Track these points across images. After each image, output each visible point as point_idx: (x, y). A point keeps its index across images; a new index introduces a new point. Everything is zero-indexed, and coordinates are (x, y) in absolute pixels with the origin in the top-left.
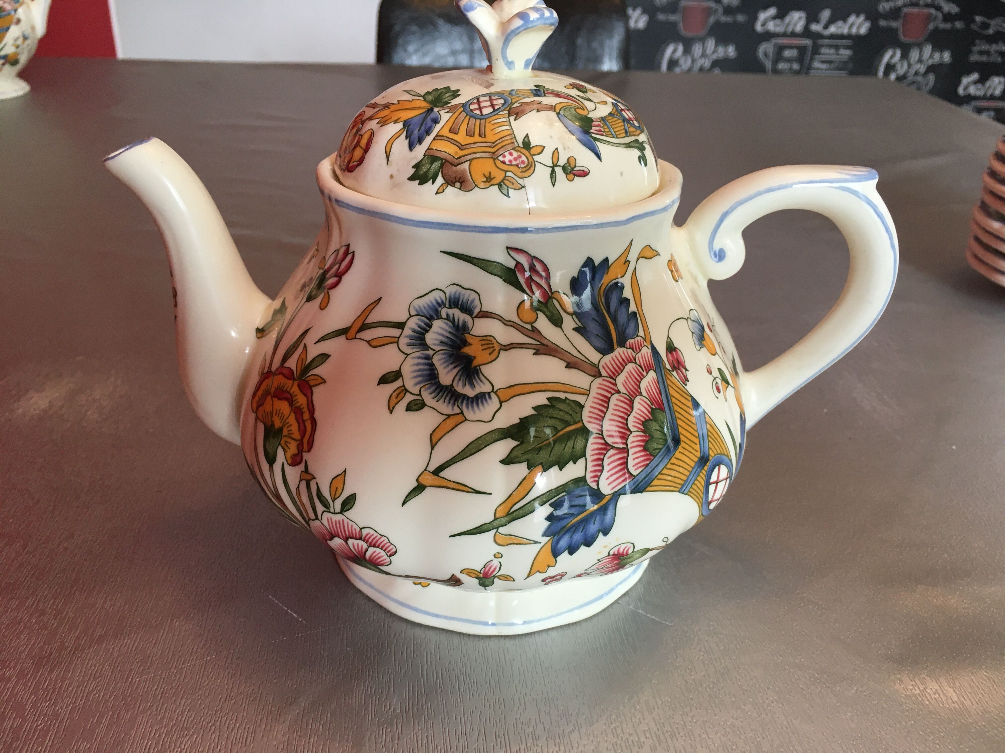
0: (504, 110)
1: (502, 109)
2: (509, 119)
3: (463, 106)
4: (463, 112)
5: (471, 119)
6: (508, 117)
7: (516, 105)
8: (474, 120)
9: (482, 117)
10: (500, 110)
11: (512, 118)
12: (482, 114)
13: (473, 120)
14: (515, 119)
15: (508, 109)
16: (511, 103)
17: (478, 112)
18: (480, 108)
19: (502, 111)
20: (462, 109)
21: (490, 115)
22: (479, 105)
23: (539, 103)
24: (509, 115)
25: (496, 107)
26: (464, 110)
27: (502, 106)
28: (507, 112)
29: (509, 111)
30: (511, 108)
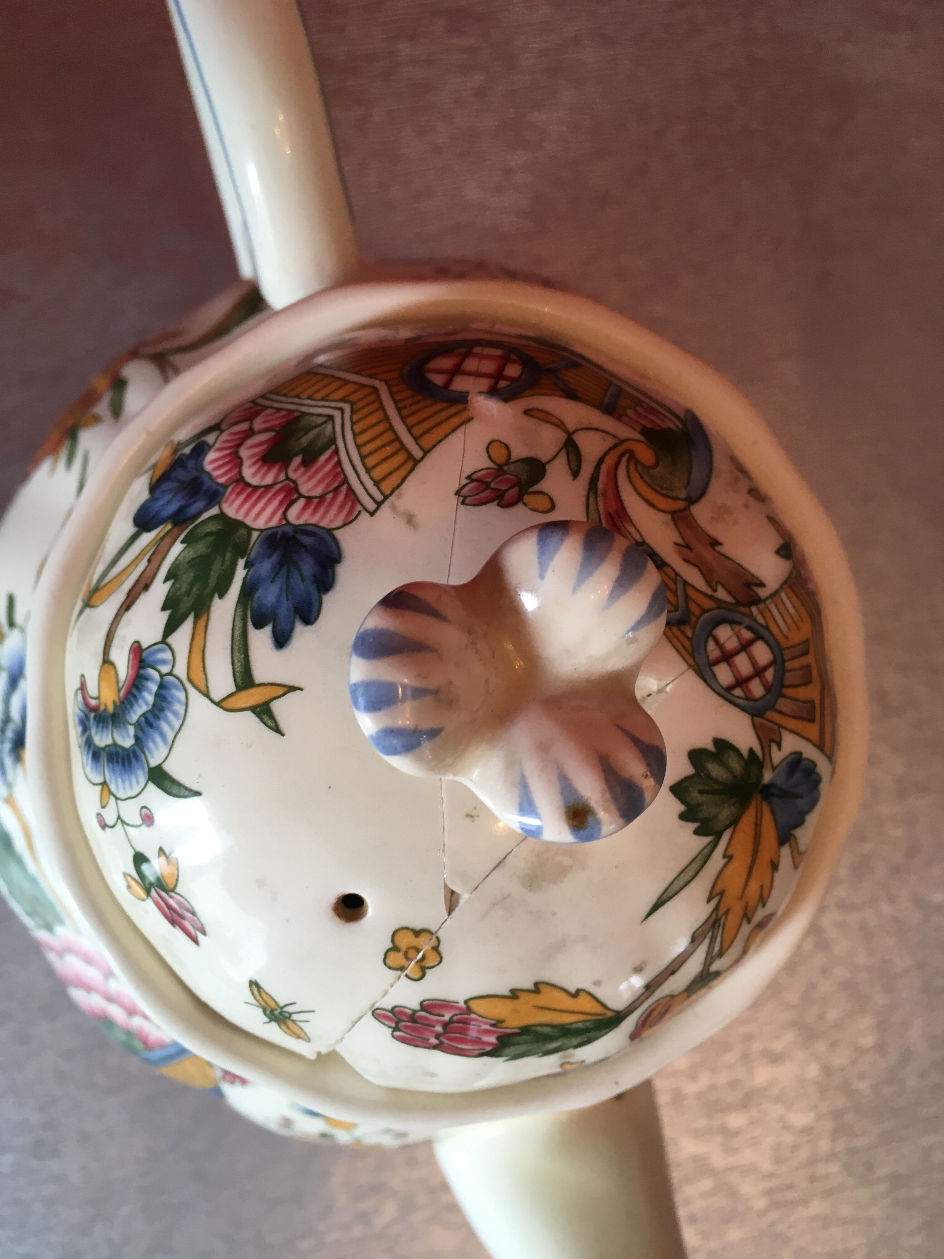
0: (751, 616)
1: (747, 621)
2: (768, 598)
3: (761, 715)
4: (777, 707)
5: (787, 682)
6: (764, 601)
7: (721, 594)
8: (788, 674)
9: (778, 661)
10: (754, 624)
11: (763, 593)
12: (772, 663)
13: (789, 678)
14: (762, 585)
15: (742, 609)
16: (720, 607)
17: (769, 675)
18: (759, 672)
19: (755, 620)
20: (770, 714)
21: (772, 642)
22: (749, 679)
23: (688, 547)
24: (758, 601)
25: (747, 635)
26: (772, 708)
27: (739, 623)
28: (754, 609)
29: (749, 605)
30: (739, 603)
